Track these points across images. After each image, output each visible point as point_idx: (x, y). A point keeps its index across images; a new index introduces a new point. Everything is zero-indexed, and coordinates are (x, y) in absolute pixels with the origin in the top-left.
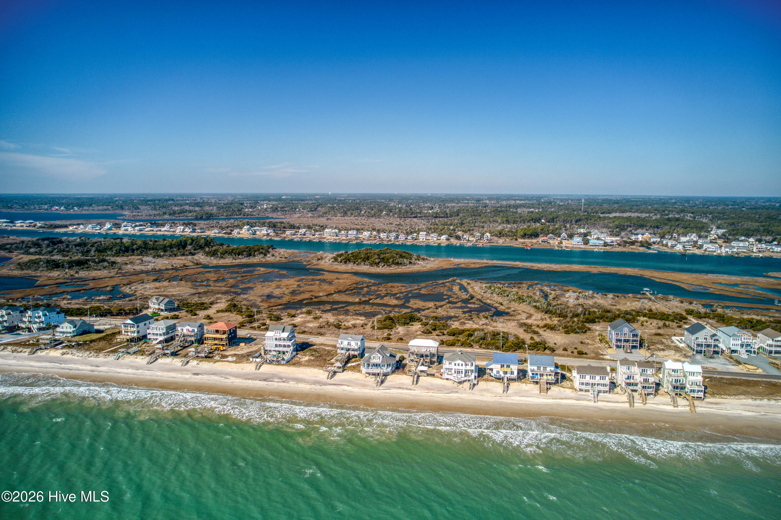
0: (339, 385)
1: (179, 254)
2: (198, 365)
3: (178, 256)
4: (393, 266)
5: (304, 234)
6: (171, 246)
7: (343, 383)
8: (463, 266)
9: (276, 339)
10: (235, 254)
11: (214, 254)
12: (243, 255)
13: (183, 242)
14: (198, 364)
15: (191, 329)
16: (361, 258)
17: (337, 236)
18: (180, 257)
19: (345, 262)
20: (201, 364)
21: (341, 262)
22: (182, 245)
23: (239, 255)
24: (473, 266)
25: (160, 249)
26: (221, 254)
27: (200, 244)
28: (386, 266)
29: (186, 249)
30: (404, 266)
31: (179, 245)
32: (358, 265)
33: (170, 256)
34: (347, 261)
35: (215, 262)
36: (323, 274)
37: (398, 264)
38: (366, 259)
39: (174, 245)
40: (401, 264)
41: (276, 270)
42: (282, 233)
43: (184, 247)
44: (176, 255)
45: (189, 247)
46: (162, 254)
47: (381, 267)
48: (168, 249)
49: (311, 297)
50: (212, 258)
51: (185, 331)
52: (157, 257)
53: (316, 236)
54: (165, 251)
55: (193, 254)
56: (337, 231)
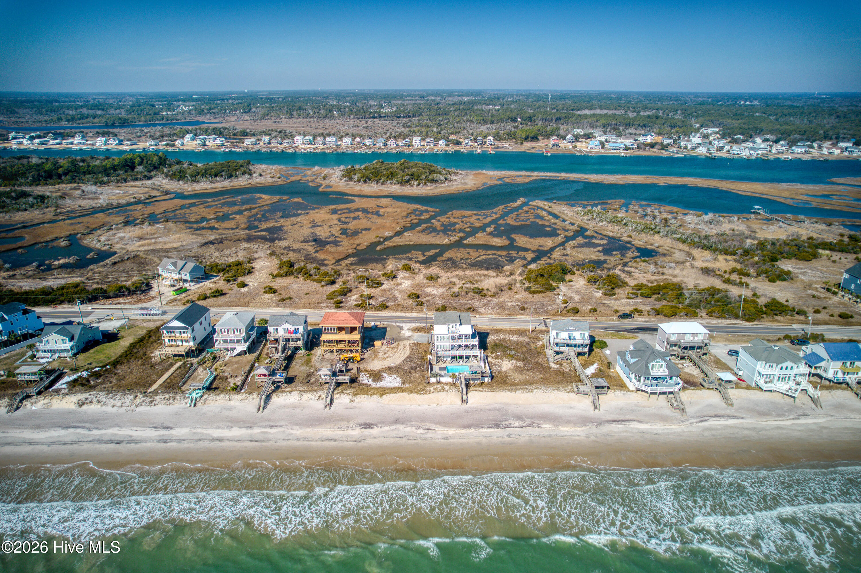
0: (623, 421)
1: (129, 178)
2: (353, 404)
3: (129, 181)
4: (429, 184)
5: (269, 143)
6: (114, 168)
7: (628, 417)
8: (507, 180)
9: (453, 338)
10: (211, 175)
11: (180, 176)
12: (222, 176)
13: (129, 161)
14: (351, 401)
15: (292, 328)
16: (384, 175)
17: (312, 144)
18: (132, 183)
19: (365, 182)
20: (356, 400)
21: (359, 181)
22: (128, 166)
23: (216, 176)
24: (519, 180)
25: (100, 173)
26: (191, 176)
27: (153, 163)
28: (421, 185)
29: (135, 170)
30: (442, 183)
31: (124, 166)
32: (382, 184)
33: (118, 181)
34: (366, 179)
35: (190, 189)
36: (353, 201)
37: (433, 181)
38: (391, 176)
39: (118, 166)
40: (436, 181)
41: (285, 198)
42: (239, 142)
43: (132, 167)
44: (126, 181)
45: (139, 168)
46: (105, 179)
47: (415, 186)
48: (112, 171)
49: (378, 239)
50: (181, 182)
51: (281, 332)
52: (99, 185)
53: (285, 144)
54: (108, 175)
55: (150, 178)
56: (311, 138)
